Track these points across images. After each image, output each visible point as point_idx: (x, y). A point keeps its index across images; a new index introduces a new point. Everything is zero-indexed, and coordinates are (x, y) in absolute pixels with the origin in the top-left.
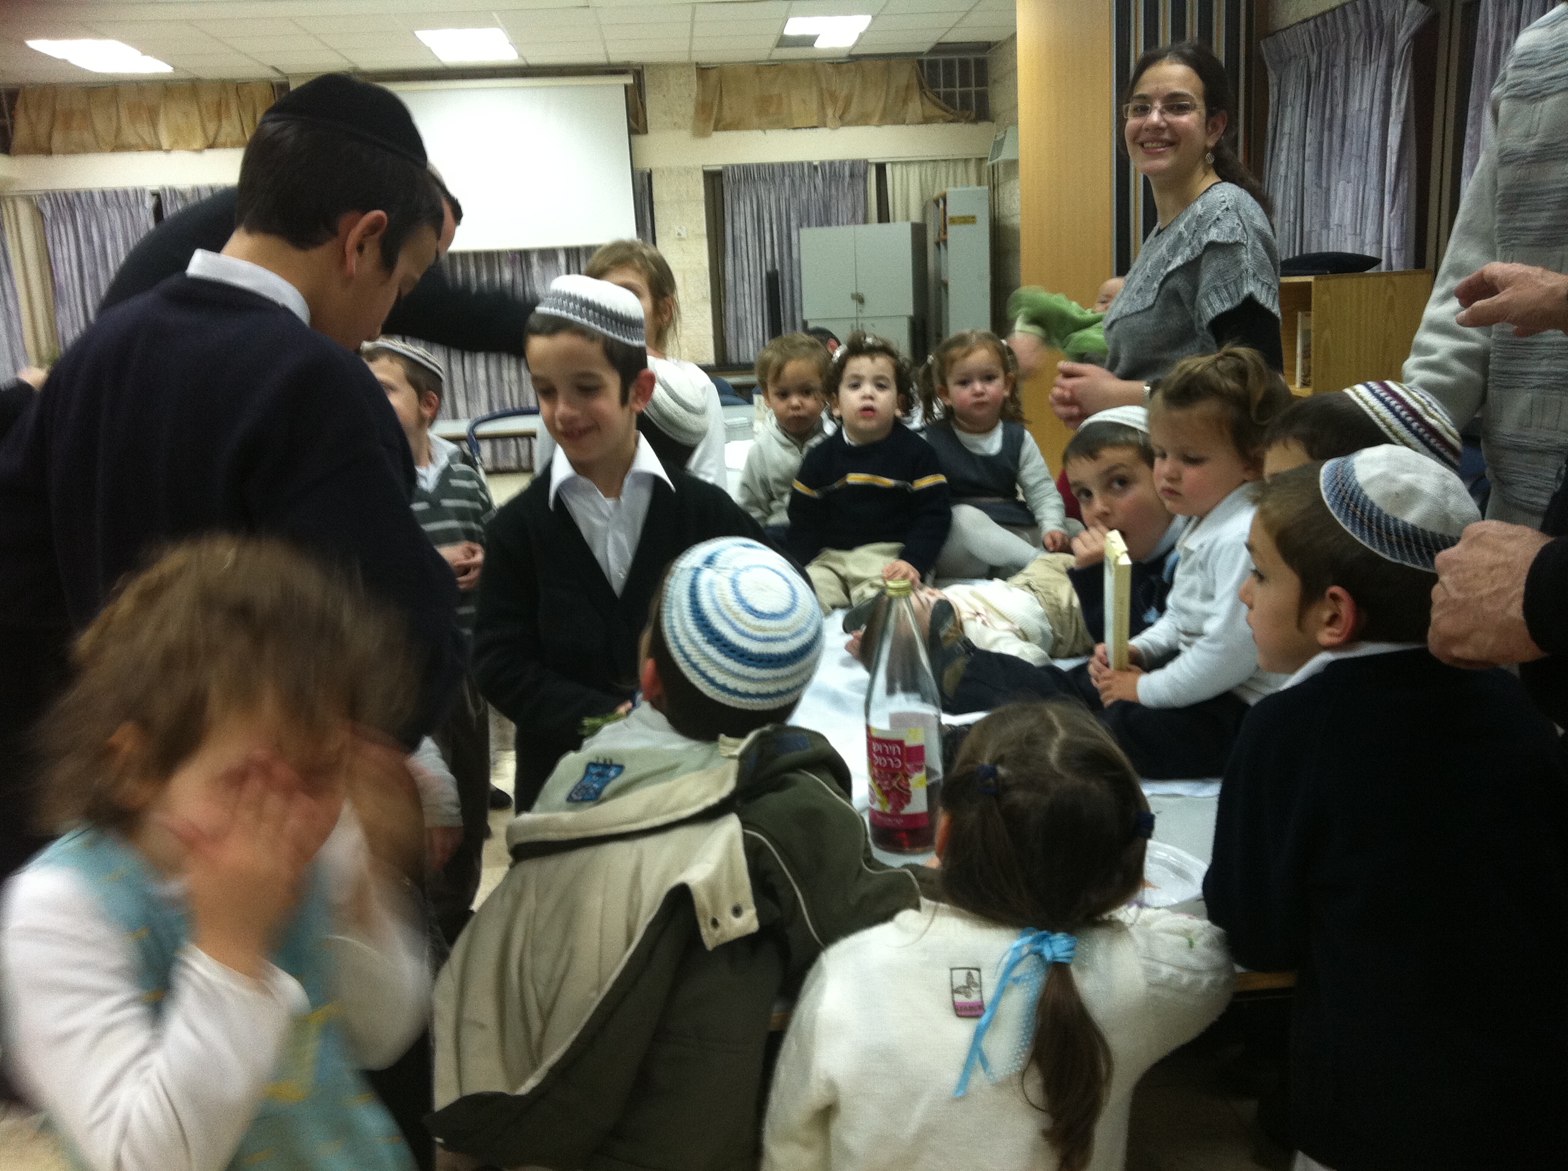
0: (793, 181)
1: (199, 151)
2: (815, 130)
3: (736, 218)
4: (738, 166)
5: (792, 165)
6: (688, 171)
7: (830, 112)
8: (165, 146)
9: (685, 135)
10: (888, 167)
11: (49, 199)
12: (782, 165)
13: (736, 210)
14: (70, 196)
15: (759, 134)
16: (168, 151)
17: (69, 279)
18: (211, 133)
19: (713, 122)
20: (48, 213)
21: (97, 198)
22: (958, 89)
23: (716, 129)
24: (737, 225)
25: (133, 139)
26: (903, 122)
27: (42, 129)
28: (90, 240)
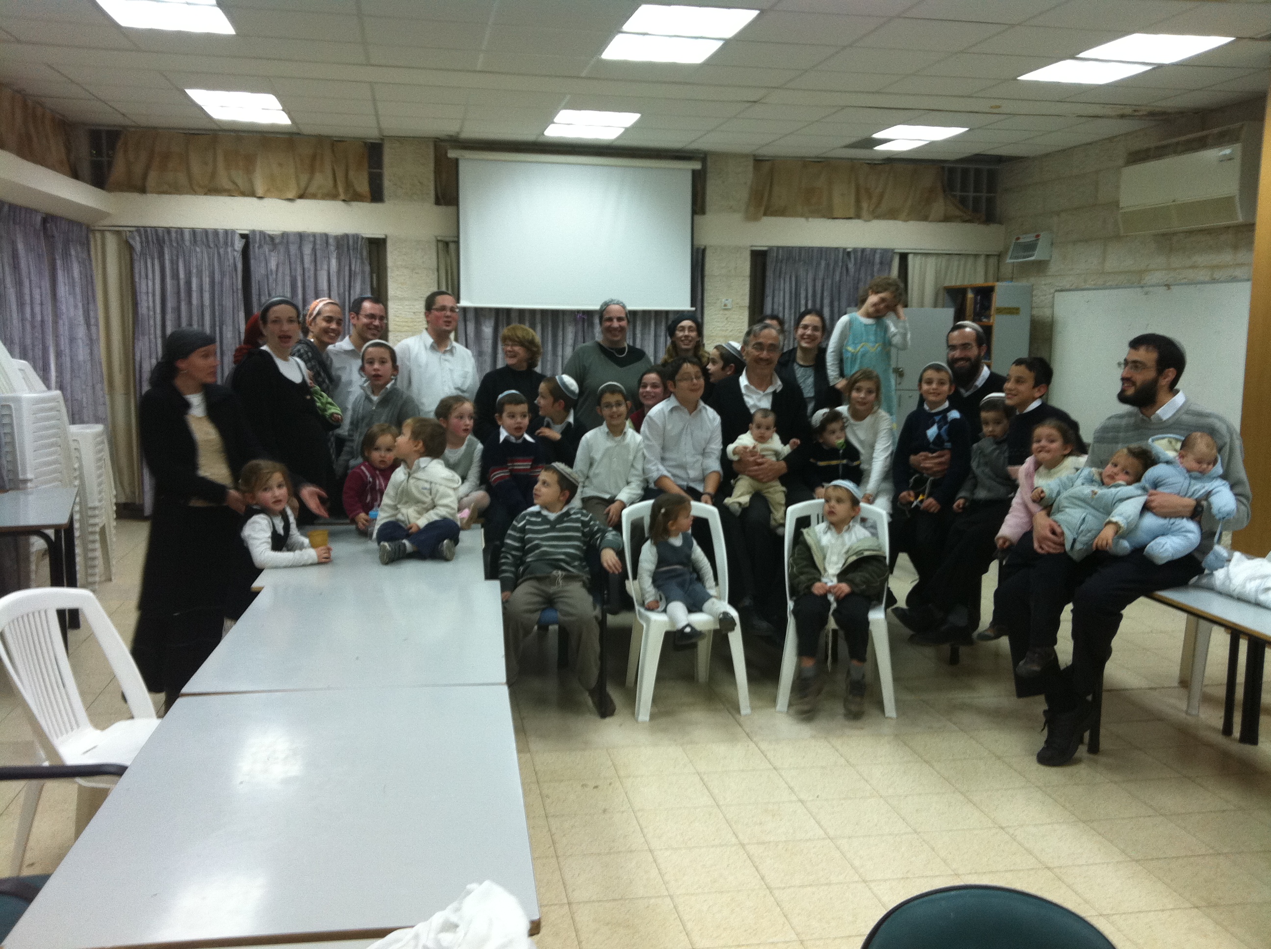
0: (828, 265)
1: (291, 200)
2: (850, 220)
3: (776, 292)
4: (783, 248)
5: (828, 250)
6: (738, 249)
7: (865, 205)
8: (260, 192)
9: (738, 217)
10: (910, 257)
11: (140, 236)
12: (820, 250)
13: (777, 287)
14: (161, 234)
15: (801, 221)
16: (261, 198)
17: (151, 313)
18: (303, 184)
19: (763, 209)
20: (138, 247)
21: (187, 236)
22: (971, 194)
23: (765, 214)
24: (776, 300)
25: (225, 183)
26: (925, 218)
27: (138, 169)
28: (176, 276)
